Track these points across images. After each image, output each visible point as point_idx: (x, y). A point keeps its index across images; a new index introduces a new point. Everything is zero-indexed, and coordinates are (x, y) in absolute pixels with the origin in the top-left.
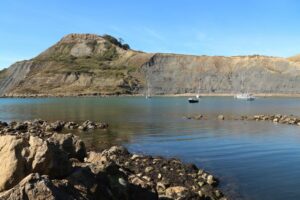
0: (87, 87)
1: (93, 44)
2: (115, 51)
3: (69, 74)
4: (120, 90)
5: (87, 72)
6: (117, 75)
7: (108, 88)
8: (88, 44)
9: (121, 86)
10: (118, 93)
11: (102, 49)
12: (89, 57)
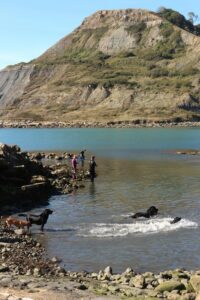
0: (124, 109)
1: (139, 29)
2: (180, 40)
3: (94, 86)
4: (182, 114)
5: (125, 83)
6: (179, 86)
7: (160, 110)
8: (129, 29)
9: (184, 107)
10: (178, 120)
11: (154, 37)
12: (131, 55)
